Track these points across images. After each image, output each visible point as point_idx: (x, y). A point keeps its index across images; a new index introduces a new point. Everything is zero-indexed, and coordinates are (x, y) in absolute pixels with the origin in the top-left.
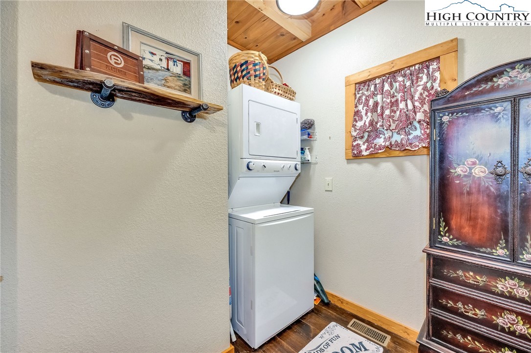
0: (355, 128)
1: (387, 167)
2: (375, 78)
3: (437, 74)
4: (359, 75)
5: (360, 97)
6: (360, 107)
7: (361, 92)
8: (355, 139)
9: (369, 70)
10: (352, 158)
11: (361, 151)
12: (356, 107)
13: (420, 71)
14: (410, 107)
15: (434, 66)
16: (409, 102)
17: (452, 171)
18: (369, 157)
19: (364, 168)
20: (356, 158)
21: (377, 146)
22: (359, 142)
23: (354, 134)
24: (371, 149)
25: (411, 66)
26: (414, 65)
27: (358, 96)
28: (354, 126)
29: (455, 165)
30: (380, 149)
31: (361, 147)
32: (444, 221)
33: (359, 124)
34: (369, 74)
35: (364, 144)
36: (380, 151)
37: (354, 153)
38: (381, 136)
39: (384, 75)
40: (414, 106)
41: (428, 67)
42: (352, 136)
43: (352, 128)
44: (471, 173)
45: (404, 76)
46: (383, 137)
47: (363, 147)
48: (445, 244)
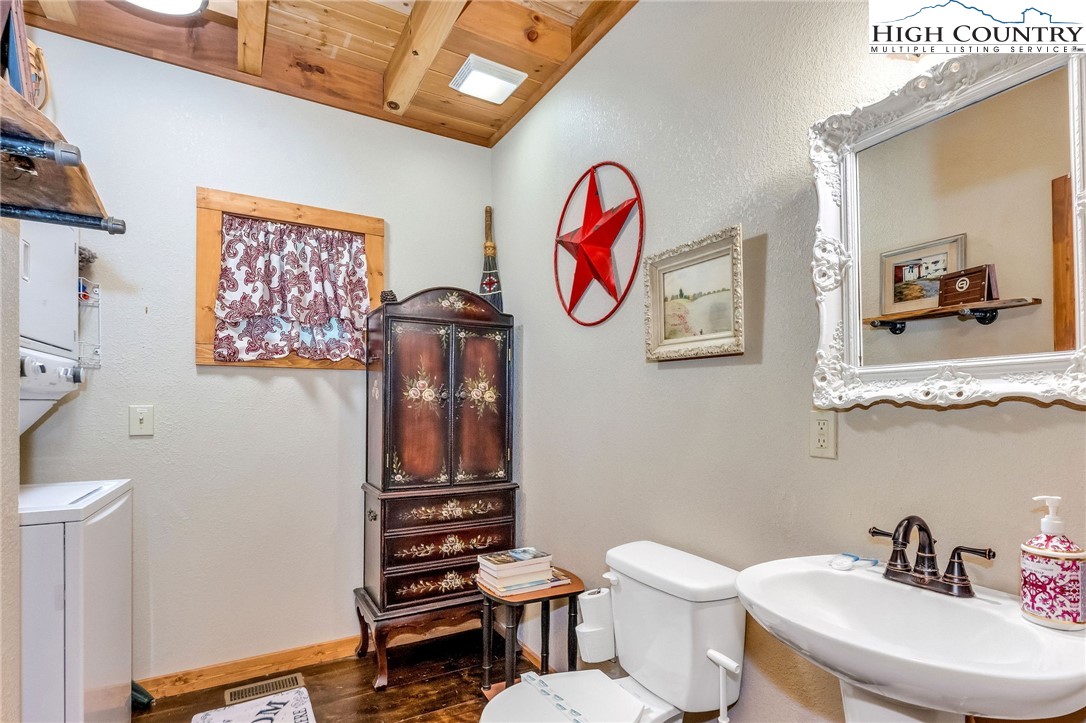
0: (223, 304)
1: (286, 385)
2: (265, 220)
3: (363, 257)
4: (232, 199)
5: (230, 242)
6: (232, 263)
7: (232, 232)
8: (222, 325)
9: (255, 200)
10: (213, 362)
11: (236, 352)
12: (224, 260)
13: (341, 242)
14: (330, 294)
15: (357, 244)
16: (327, 284)
17: (405, 394)
18: (254, 364)
19: (241, 385)
20: (222, 363)
21: (270, 346)
22: (229, 331)
23: (221, 314)
24: (261, 351)
25: (329, 229)
26: (333, 230)
27: (228, 238)
28: (220, 298)
29: (408, 388)
30: (277, 353)
31: (234, 342)
32: (397, 456)
33: (231, 296)
34: (254, 207)
35: (240, 337)
36: (276, 356)
37: (220, 354)
38: (275, 328)
39: (284, 223)
40: (336, 295)
41: (350, 241)
42: (217, 318)
43: (217, 302)
44: (421, 397)
45: (318, 239)
46: (279, 331)
47: (242, 344)
48: (399, 483)
